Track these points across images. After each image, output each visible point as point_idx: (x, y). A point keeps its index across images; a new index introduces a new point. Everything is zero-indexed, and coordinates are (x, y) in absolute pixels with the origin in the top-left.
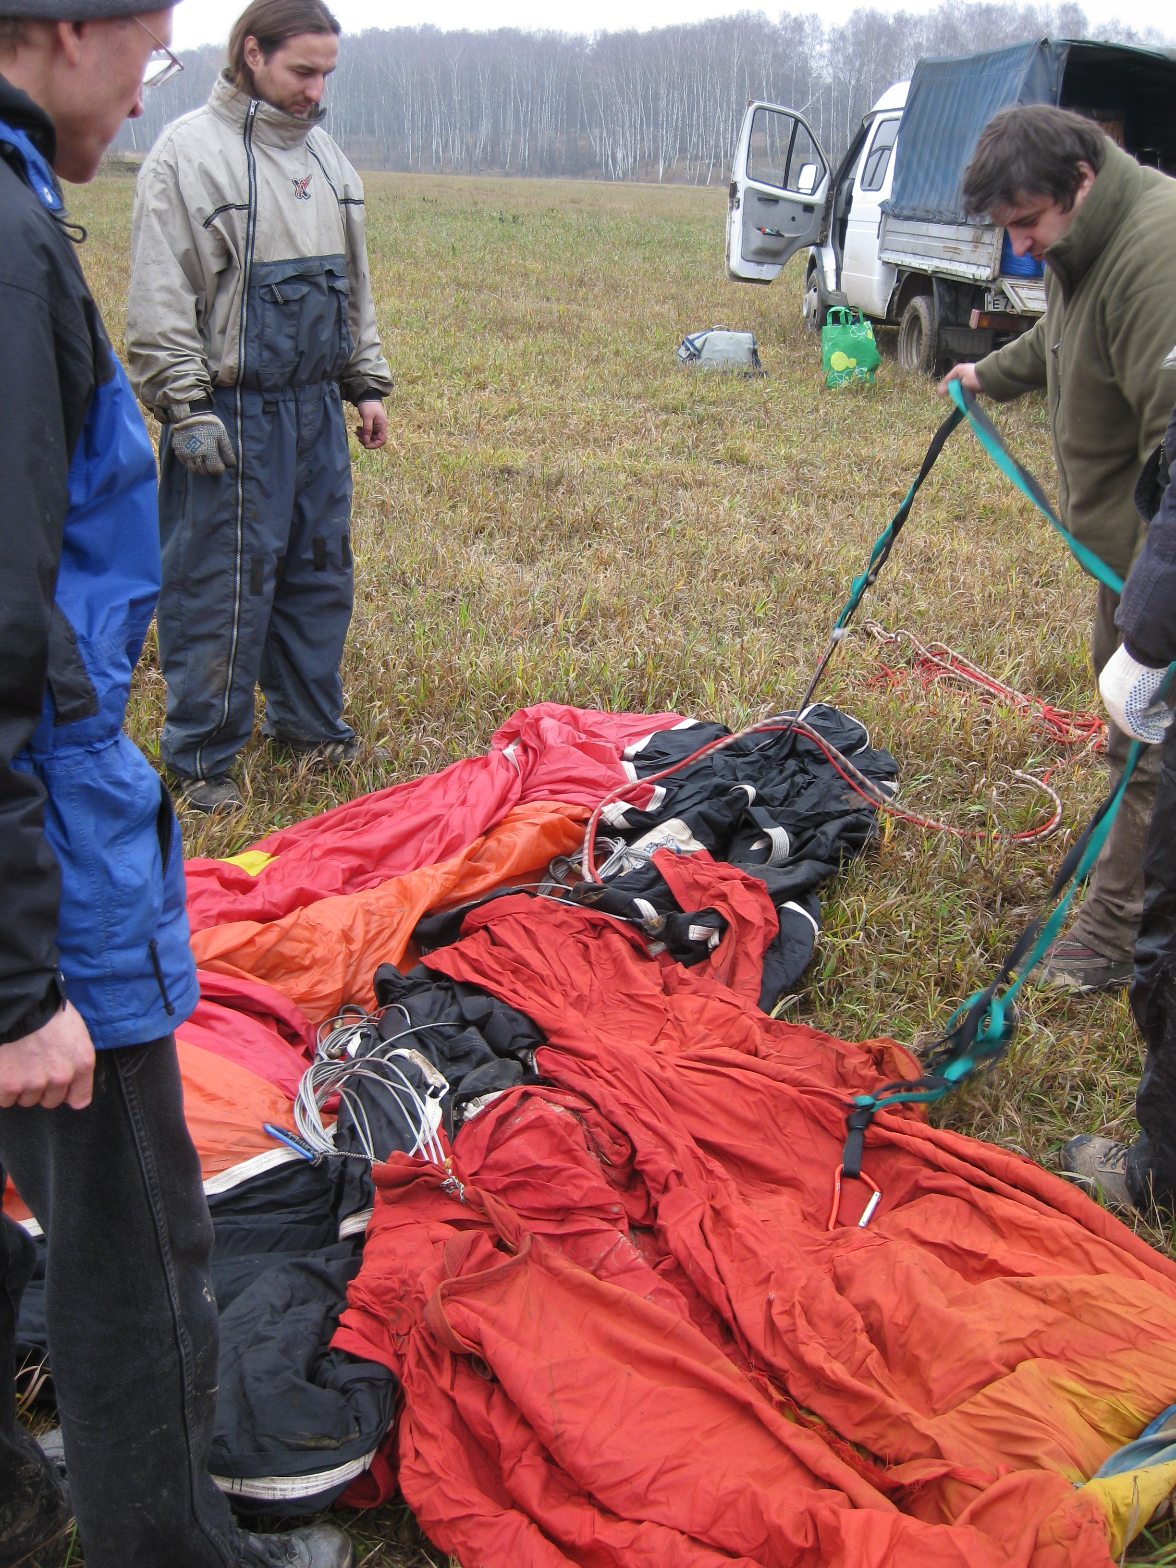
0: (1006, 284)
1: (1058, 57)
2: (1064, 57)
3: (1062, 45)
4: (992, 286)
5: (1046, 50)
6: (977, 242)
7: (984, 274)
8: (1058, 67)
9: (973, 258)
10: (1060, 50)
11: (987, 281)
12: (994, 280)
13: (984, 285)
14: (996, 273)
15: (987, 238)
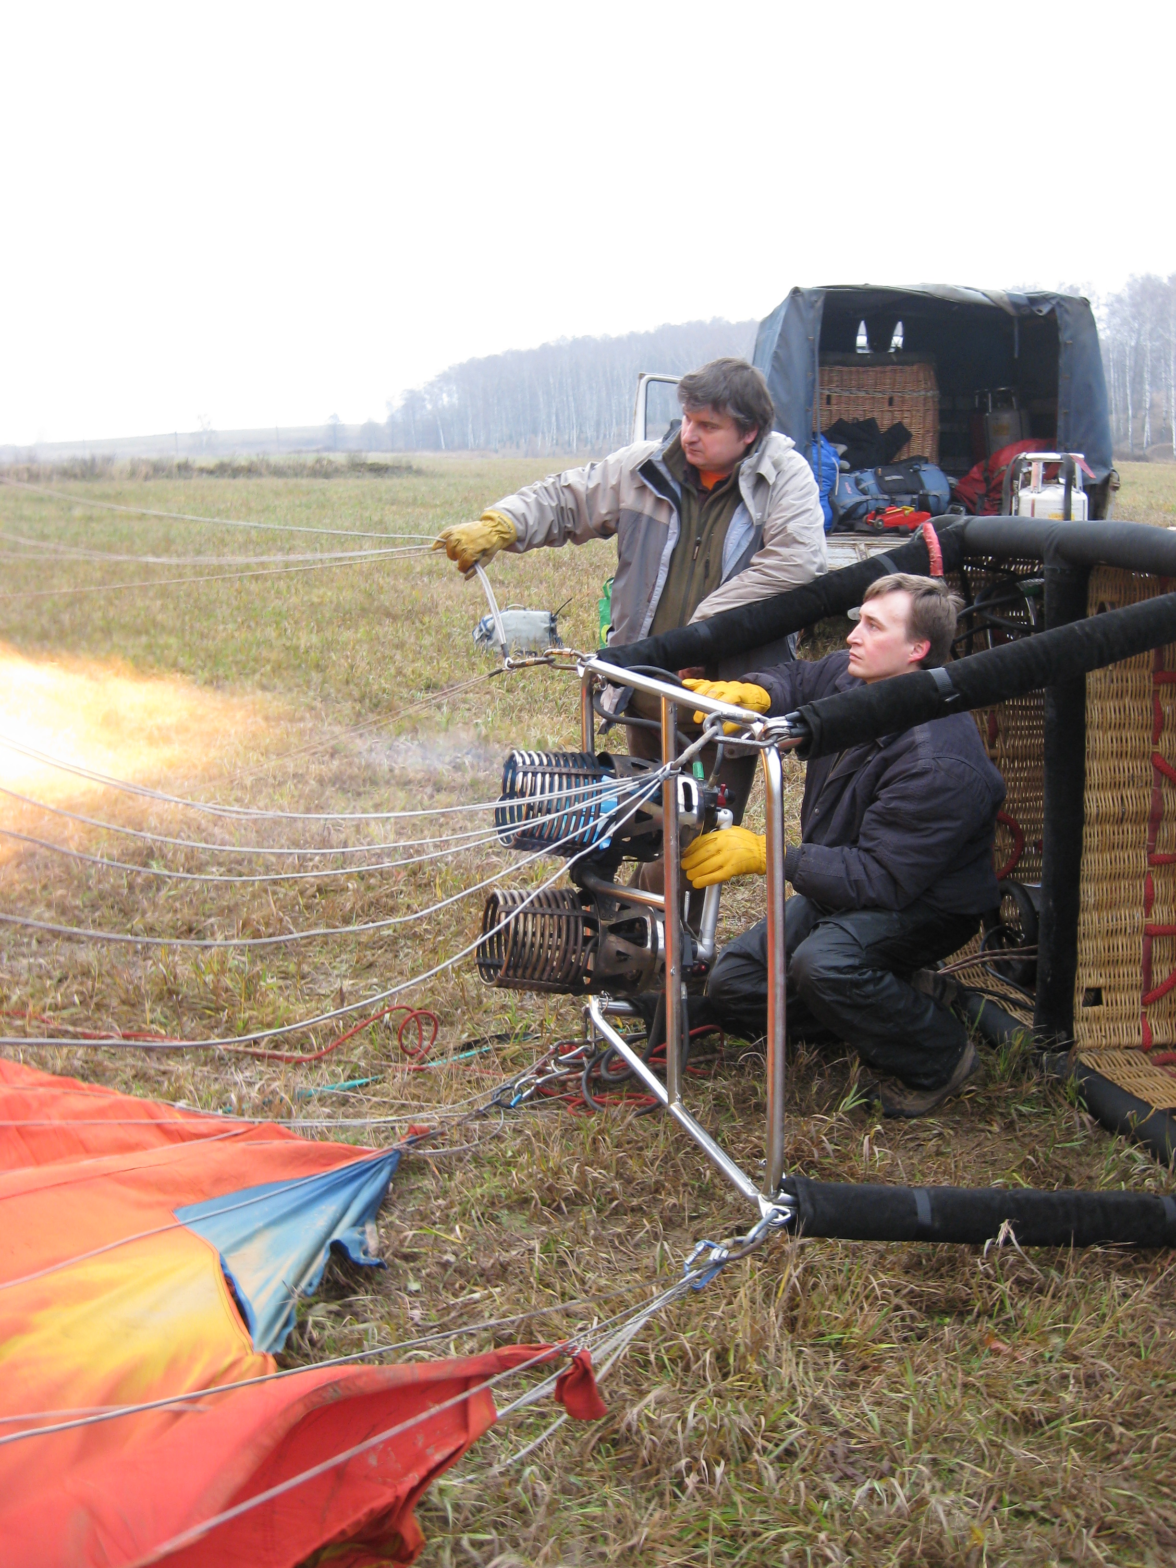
1: (812, 306)
2: (820, 304)
3: (816, 292)
5: (800, 299)
8: (814, 315)
10: (814, 298)
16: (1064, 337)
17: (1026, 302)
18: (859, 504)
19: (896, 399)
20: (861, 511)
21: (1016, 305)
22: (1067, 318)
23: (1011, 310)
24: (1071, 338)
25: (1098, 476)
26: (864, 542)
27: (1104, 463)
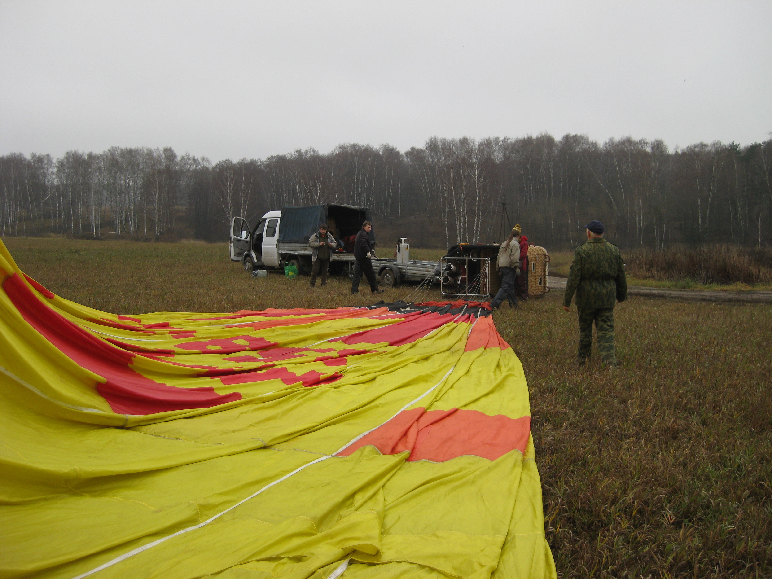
16: (366, 215)
23: (359, 210)
25: (373, 242)
26: (337, 255)
27: (374, 240)
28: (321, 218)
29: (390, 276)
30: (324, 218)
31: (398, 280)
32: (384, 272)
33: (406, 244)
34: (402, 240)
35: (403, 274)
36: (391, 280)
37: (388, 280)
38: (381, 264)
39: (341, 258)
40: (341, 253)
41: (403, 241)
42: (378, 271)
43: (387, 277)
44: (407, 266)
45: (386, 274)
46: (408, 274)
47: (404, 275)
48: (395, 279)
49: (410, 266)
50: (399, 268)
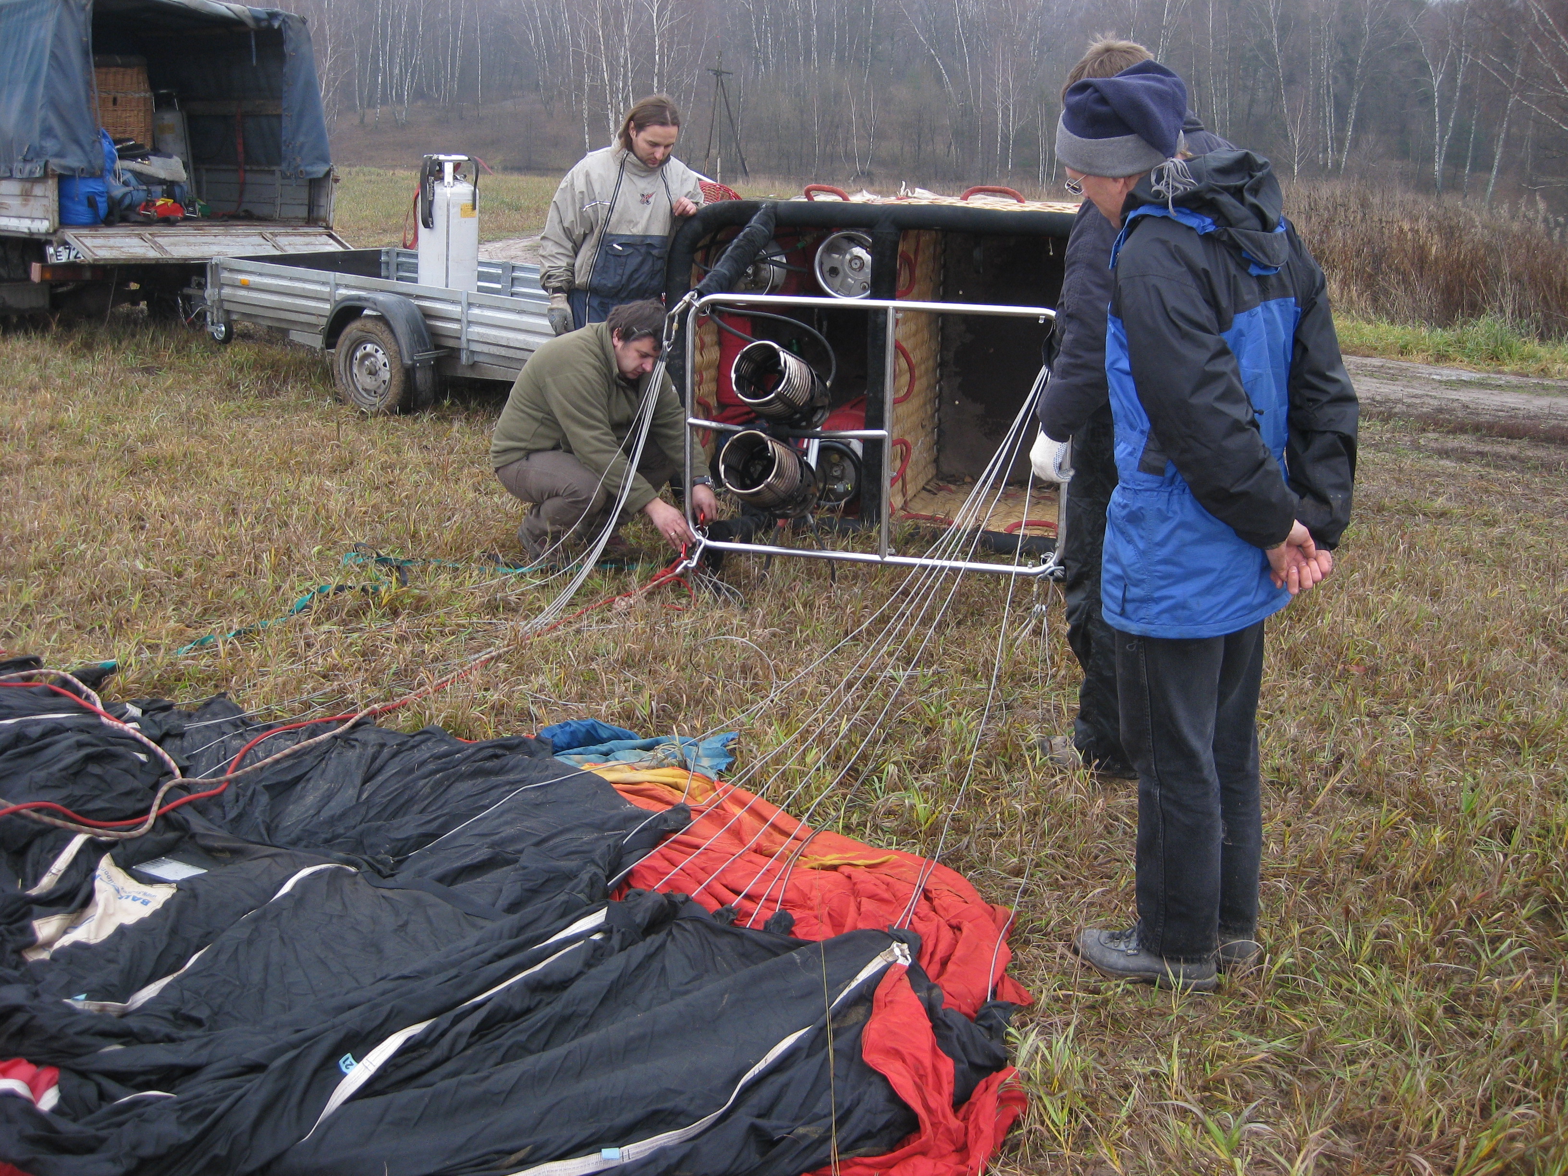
0: (69, 234)
1: (83, 8)
2: (89, 7)
4: (54, 238)
6: (26, 195)
7: (42, 226)
8: (86, 18)
9: (26, 211)
10: (85, 1)
11: (47, 233)
12: (55, 232)
13: (43, 238)
14: (57, 225)
15: (38, 190)
16: (288, 48)
17: (265, 16)
18: (125, 195)
19: (119, 99)
20: (127, 201)
21: (257, 19)
22: (291, 33)
23: (251, 23)
24: (294, 51)
25: (320, 170)
26: (146, 231)
27: (325, 160)
28: (54, 56)
29: (380, 355)
30: (75, 59)
31: (422, 378)
32: (353, 329)
33: (464, 189)
34: (441, 164)
35: (451, 343)
36: (385, 375)
37: (373, 373)
38: (338, 286)
39: (161, 248)
40: (167, 221)
41: (449, 168)
42: (324, 321)
43: (367, 356)
44: (470, 305)
45: (358, 343)
46: (475, 347)
47: (454, 353)
48: (409, 373)
49: (480, 306)
50: (427, 315)
